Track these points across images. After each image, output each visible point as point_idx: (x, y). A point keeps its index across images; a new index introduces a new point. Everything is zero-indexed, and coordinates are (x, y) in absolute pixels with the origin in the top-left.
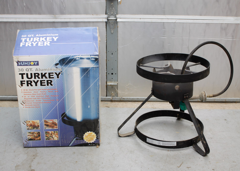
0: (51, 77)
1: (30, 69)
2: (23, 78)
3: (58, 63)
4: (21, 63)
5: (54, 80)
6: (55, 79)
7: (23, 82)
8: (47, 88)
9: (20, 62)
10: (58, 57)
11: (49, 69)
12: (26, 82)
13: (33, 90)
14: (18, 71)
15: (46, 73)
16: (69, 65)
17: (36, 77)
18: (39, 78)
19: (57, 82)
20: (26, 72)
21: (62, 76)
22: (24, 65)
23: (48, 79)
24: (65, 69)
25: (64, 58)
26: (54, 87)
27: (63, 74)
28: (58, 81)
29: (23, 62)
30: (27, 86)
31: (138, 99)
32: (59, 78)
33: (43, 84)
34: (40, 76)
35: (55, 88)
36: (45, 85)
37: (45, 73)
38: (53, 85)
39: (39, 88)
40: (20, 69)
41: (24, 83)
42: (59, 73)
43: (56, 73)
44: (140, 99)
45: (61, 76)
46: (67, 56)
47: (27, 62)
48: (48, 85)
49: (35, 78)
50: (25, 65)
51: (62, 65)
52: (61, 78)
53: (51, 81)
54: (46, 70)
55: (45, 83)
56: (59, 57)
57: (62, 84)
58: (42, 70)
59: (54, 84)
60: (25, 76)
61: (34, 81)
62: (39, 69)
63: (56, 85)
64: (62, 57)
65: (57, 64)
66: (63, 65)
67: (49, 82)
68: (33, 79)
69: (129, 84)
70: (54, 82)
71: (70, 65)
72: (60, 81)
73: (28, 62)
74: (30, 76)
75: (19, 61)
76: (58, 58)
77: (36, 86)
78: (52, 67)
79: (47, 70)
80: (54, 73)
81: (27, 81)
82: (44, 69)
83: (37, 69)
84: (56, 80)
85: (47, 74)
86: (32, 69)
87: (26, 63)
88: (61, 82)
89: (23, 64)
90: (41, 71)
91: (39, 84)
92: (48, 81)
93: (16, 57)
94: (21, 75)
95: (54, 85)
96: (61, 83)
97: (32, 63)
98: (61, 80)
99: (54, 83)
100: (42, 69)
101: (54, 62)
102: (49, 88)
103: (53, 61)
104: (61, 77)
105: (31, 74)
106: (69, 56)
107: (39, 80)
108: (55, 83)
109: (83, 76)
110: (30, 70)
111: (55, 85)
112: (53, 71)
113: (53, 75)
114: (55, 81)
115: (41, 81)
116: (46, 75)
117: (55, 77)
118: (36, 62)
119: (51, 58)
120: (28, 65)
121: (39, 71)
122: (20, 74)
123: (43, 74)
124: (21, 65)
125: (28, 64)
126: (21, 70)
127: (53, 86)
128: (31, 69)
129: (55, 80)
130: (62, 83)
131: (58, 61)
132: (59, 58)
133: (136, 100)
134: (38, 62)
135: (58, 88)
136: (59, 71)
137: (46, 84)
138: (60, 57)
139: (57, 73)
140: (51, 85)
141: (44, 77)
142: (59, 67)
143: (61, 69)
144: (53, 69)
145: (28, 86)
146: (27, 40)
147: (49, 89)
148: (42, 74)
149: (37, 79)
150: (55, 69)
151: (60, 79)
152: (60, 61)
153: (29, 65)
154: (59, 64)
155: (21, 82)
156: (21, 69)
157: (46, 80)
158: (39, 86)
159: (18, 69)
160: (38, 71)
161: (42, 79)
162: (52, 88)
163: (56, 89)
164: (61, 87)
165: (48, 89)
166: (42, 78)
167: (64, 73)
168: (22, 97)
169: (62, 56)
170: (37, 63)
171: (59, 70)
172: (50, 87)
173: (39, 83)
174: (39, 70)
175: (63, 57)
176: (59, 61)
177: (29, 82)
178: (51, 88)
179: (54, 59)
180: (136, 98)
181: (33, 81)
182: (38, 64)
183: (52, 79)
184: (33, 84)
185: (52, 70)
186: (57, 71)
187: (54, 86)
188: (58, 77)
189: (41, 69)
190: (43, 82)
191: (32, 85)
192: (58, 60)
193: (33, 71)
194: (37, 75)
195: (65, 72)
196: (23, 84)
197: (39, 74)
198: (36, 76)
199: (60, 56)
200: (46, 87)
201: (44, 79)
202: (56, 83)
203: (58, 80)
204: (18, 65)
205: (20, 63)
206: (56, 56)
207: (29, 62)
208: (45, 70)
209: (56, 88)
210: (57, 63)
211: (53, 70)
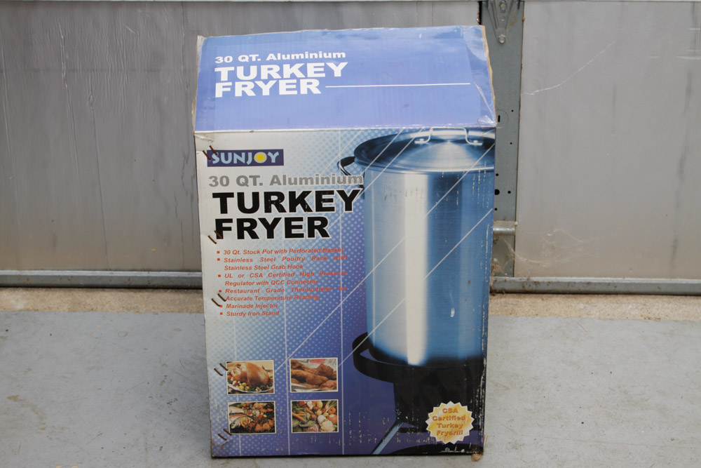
0: (325, 205)
1: (250, 177)
2: (224, 209)
3: (353, 155)
4: (223, 155)
5: (333, 218)
6: (337, 212)
7: (225, 225)
8: (307, 246)
9: (218, 153)
10: (352, 136)
11: (317, 179)
12: (234, 225)
13: (258, 252)
14: (211, 185)
15: (309, 192)
16: (389, 164)
17: (273, 207)
18: (281, 209)
19: (345, 225)
20: (234, 188)
21: (362, 201)
22: (232, 164)
23: (314, 214)
24: (377, 176)
25: (376, 137)
26: (334, 242)
27: (366, 196)
28: (349, 219)
29: (230, 154)
30: (238, 238)
31: (589, 283)
32: (352, 211)
33: (294, 231)
34: (286, 203)
35: (337, 246)
36: (301, 236)
37: (305, 194)
38: (331, 233)
39: (280, 245)
40: (216, 178)
41: (229, 229)
42: (355, 193)
43: (342, 193)
44: (595, 284)
45: (361, 204)
46: (383, 132)
47: (243, 154)
48: (311, 234)
49: (268, 210)
50: (235, 162)
51: (364, 163)
52: (360, 211)
53: (324, 221)
54: (309, 181)
55: (300, 227)
56: (355, 136)
57: (361, 232)
58: (293, 182)
59: (335, 230)
60: (232, 203)
61: (263, 221)
62: (284, 177)
63: (341, 234)
64: (366, 134)
65: (346, 162)
66: (367, 165)
67: (318, 223)
68: (261, 213)
69: (555, 230)
70: (333, 224)
71: (394, 163)
72: (356, 220)
73: (247, 152)
74: (249, 204)
75: (215, 149)
76: (352, 140)
77: (268, 237)
78: (331, 170)
79: (312, 183)
80: (336, 192)
81: (240, 222)
82: (301, 180)
83: (275, 177)
84: (340, 218)
85: (312, 197)
86: (259, 177)
87: (241, 156)
88: (359, 223)
89: (226, 159)
90: (290, 183)
91: (281, 232)
92: (311, 220)
93: (204, 134)
94: (218, 200)
95: (335, 233)
96: (358, 229)
97: (260, 158)
98: (360, 217)
99: (332, 227)
100: (296, 179)
101: (339, 155)
102: (314, 244)
103: (333, 151)
104: (361, 207)
105: (256, 196)
106: (390, 133)
107: (283, 216)
108: (338, 228)
109: (437, 203)
110: (251, 181)
111: (338, 234)
112: (331, 184)
113: (331, 200)
114: (336, 221)
115: (288, 221)
116: (305, 199)
117: (338, 206)
118: (273, 151)
119: (328, 137)
120: (245, 165)
121: (285, 184)
122: (215, 195)
123: (297, 197)
124: (220, 164)
125: (247, 159)
126: (218, 180)
127: (330, 237)
128: (255, 178)
129: (336, 218)
130: (362, 226)
131: (351, 149)
132: (355, 140)
133: (582, 289)
134: (281, 152)
135: (346, 247)
136: (353, 184)
137: (305, 231)
138: (359, 137)
139: (346, 191)
140: (324, 234)
141: (299, 205)
142: (355, 172)
143: (360, 178)
144: (334, 179)
145: (243, 238)
146: (236, 75)
147: (317, 248)
148: (292, 194)
149: (275, 213)
150: (339, 178)
151: (357, 213)
152: (358, 151)
153: (249, 162)
154: (356, 160)
155: (219, 222)
156: (222, 178)
157: (306, 215)
158: (281, 238)
159: (211, 178)
160: (280, 184)
161: (293, 215)
162: (327, 245)
163: (339, 250)
164: (357, 241)
165: (310, 248)
166: (293, 209)
167: (369, 191)
168: (219, 276)
169: (366, 130)
170: (277, 158)
171: (355, 182)
172: (320, 241)
173: (280, 229)
174: (282, 182)
175: (369, 134)
176: (354, 149)
177: (247, 225)
178: (323, 245)
179: (338, 142)
180: (581, 283)
181: (259, 219)
182: (280, 161)
183: (326, 215)
184: (260, 230)
185: (328, 183)
186: (347, 184)
187: (334, 240)
188: (348, 207)
189: (290, 179)
190: (294, 223)
191: (254, 236)
192: (351, 146)
193: (261, 184)
194: (274, 198)
195: (373, 190)
196: (224, 232)
197: (281, 196)
198: (273, 202)
199: (359, 133)
200: (304, 243)
201: (300, 212)
202: (341, 228)
203: (350, 216)
204: (210, 164)
205: (219, 157)
206: (345, 132)
207: (250, 154)
208: (304, 181)
209: (340, 246)
210: (347, 156)
211: (334, 182)
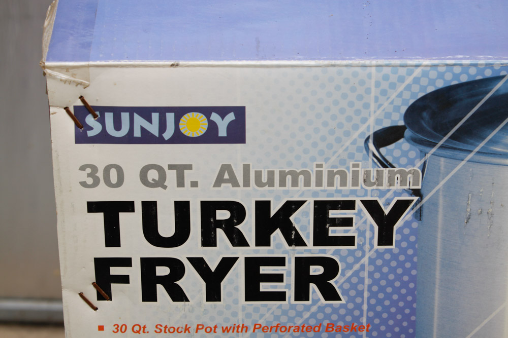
0: (334, 232)
1: (171, 167)
2: (113, 237)
3: (401, 123)
4: (109, 117)
5: (350, 260)
6: (361, 247)
7: (115, 271)
8: (291, 319)
9: (99, 112)
10: (401, 79)
11: (319, 175)
12: (135, 272)
13: (187, 329)
14: (84, 184)
15: (299, 204)
16: (482, 144)
17: (220, 233)
18: (238, 240)
19: (377, 275)
20: (138, 194)
21: (415, 225)
22: (130, 139)
23: (311, 250)
25: (455, 83)
26: (350, 312)
27: (425, 212)
28: (387, 263)
29: (125, 116)
30: (145, 300)
32: (393, 247)
33: (265, 287)
34: (248, 228)
35: (357, 319)
36: (281, 296)
37: (291, 206)
38: (345, 292)
39: (235, 314)
40: (94, 169)
41: (125, 279)
42: (401, 207)
43: (372, 207)
45: (414, 232)
46: (473, 71)
47: (155, 116)
48: (302, 294)
49: (209, 240)
50: (137, 133)
51: (424, 141)
52: (411, 245)
53: (331, 267)
54: (301, 178)
55: (279, 278)
56: (409, 80)
57: (411, 292)
58: (265, 179)
59: (354, 287)
60: (131, 223)
61: (199, 264)
62: (246, 168)
63: (366, 294)
64: (433, 74)
65: (385, 137)
66: (433, 145)
67: (316, 270)
68: (192, 247)
70: (349, 273)
71: (493, 142)
72: (401, 264)
73: (163, 111)
74: (166, 226)
75: (91, 103)
76: (401, 88)
77: (209, 299)
78: (351, 156)
79: (307, 183)
80: (359, 205)
81: (148, 265)
82: (283, 175)
83: (226, 168)
84: (365, 260)
85: (307, 214)
86: (189, 167)
87: (150, 120)
88: (407, 272)
89: (118, 126)
90: (259, 183)
91: (236, 289)
92: (302, 264)
93: (67, 69)
94: (100, 217)
95: (353, 293)
96: (404, 285)
97: (194, 125)
98: (409, 258)
99: (348, 280)
100: (271, 174)
101: (371, 121)
102: (307, 315)
103: (358, 112)
104: (412, 239)
105: (182, 209)
106: (488, 73)
107: (242, 253)
108: (362, 281)
110: (171, 175)
111: (360, 294)
112: (349, 186)
113: (348, 222)
114: (357, 267)
115: (252, 264)
116: (292, 218)
117: (362, 234)
118: (223, 111)
119: (347, 81)
120: (160, 140)
121: (247, 183)
122: (93, 207)
123: (273, 213)
124: (104, 138)
125: (163, 127)
126: (100, 174)
127: (343, 301)
128: (180, 169)
129: (357, 260)
130: (413, 279)
131: (397, 109)
132: (408, 88)
134: (240, 112)
135: (377, 321)
136: (397, 187)
137: (288, 286)
138: (416, 80)
139: (381, 203)
140: (330, 294)
141: (278, 231)
142: (403, 161)
143: (415, 173)
144: (355, 175)
145: (154, 299)
147: (312, 322)
148: (262, 207)
149: (224, 247)
150: (367, 174)
151: (403, 251)
152: (415, 112)
153: (168, 135)
154: (408, 133)
155: (102, 265)
156: (107, 170)
157: (291, 253)
158: (236, 302)
159: (83, 168)
160: (235, 184)
161: (263, 252)
162: (334, 317)
163: (361, 328)
164: (400, 310)
165: (299, 322)
166: (263, 239)
167: (434, 202)
169: (434, 66)
170: (230, 126)
171: (403, 182)
172: (321, 309)
173: (235, 280)
174: (240, 179)
175: (441, 76)
176: (404, 109)
177: (162, 271)
178: (327, 316)
179: (368, 91)
181: (189, 259)
182: (237, 134)
183: (336, 253)
184: (192, 282)
185: (343, 183)
186: (385, 186)
187: (351, 306)
188: (385, 238)
189: (258, 174)
190: (264, 270)
191: (178, 295)
192: (398, 102)
193: (194, 184)
194: (223, 215)
195: (441, 201)
196: (114, 286)
197: (237, 210)
198: (219, 224)
199: (418, 72)
200: (285, 313)
201: (279, 246)
202: (367, 281)
203: (387, 256)
204: (82, 138)
205: (102, 121)
206: (387, 70)
207: (170, 117)
208: (289, 178)
209: (364, 320)
210: (387, 124)
211: (355, 183)
